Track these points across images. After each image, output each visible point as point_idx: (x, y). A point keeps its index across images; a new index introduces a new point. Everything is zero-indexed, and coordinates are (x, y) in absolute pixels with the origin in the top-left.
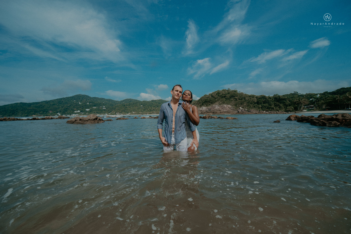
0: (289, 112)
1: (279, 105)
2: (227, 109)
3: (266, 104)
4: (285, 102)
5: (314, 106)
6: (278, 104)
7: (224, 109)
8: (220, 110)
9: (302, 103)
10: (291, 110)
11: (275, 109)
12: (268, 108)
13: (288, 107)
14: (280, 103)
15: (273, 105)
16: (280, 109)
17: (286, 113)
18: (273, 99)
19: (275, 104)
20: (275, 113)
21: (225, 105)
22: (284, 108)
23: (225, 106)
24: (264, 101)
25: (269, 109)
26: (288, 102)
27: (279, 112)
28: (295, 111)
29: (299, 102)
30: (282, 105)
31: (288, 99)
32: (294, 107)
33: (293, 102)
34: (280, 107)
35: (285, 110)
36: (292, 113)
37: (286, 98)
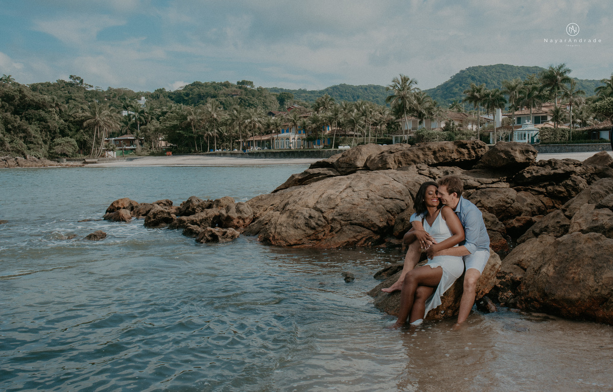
0: (65, 160)
1: (24, 131)
4: (41, 120)
5: (137, 138)
6: (19, 126)
9: (102, 123)
10: (69, 150)
11: (8, 145)
13: (57, 140)
14: (27, 119)
16: (29, 149)
17: (52, 163)
20: (11, 162)
22: (45, 142)
26: (57, 117)
27: (25, 158)
28: (81, 156)
29: (92, 121)
30: (36, 131)
31: (57, 105)
32: (77, 141)
33: (72, 119)
34: (27, 139)
35: (48, 152)
36: (71, 163)
37: (49, 102)
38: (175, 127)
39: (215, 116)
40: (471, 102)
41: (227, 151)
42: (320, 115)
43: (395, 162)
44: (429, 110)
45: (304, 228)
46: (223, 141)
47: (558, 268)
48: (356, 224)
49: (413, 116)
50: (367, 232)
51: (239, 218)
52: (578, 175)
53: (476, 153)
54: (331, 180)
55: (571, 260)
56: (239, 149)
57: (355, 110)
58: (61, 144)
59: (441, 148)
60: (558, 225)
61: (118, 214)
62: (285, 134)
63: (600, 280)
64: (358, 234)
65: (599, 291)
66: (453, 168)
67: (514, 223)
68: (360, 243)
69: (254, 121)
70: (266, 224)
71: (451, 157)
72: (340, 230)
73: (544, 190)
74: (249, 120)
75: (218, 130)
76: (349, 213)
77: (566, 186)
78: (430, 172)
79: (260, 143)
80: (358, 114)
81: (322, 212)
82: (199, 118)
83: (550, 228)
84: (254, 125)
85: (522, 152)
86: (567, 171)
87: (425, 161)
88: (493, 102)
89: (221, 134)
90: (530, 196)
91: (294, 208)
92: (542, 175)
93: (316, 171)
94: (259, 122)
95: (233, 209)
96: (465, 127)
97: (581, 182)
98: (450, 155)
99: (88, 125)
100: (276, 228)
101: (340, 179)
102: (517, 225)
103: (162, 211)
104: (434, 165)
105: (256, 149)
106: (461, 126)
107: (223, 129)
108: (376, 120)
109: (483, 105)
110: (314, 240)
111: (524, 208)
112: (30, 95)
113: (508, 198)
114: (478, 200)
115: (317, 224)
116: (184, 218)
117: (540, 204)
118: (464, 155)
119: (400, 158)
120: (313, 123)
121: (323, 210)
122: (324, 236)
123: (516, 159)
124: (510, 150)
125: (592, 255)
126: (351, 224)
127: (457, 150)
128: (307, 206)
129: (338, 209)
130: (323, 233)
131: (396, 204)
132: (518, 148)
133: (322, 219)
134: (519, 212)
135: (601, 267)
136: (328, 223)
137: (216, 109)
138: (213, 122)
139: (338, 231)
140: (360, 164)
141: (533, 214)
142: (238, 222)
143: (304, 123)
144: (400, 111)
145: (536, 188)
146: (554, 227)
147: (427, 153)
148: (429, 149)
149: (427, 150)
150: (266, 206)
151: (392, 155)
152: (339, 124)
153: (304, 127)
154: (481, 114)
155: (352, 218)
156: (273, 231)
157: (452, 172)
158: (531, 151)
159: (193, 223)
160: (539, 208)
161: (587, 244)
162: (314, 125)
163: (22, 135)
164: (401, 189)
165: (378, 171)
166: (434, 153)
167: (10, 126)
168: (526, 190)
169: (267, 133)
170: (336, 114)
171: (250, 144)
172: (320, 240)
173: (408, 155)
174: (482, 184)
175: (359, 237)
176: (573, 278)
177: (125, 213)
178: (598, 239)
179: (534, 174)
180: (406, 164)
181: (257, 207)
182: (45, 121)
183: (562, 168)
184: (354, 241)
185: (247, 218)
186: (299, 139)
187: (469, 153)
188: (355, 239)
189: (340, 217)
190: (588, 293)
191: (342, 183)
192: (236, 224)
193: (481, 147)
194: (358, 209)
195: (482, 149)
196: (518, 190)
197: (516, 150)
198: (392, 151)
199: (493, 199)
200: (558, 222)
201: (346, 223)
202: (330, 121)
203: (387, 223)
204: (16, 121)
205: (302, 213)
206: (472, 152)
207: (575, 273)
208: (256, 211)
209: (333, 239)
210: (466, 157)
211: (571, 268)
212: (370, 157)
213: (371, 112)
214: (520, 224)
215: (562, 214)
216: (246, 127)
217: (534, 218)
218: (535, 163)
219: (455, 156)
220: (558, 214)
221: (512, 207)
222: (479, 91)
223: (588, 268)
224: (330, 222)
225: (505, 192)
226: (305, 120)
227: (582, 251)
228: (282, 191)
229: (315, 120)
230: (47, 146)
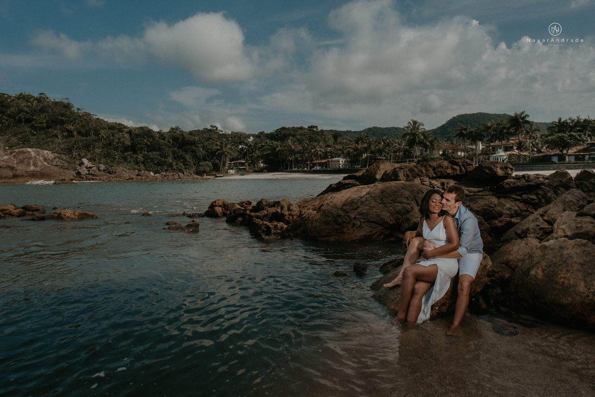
0: (205, 175)
1: (184, 158)
2: (39, 164)
3: (154, 153)
4: (193, 151)
5: (246, 161)
6: (181, 155)
7: (29, 165)
8: (12, 168)
9: (226, 153)
10: (208, 169)
11: (175, 167)
12: (158, 164)
13: (201, 163)
14: (185, 151)
15: (171, 155)
16: (186, 169)
17: (198, 177)
18: (169, 142)
19: (174, 153)
20: (176, 177)
21: (30, 150)
22: (194, 164)
23: (33, 153)
24: (149, 143)
25: (162, 166)
26: (201, 150)
27: (184, 174)
28: (214, 173)
29: (221, 151)
30: (190, 158)
31: (201, 142)
32: (212, 164)
33: (210, 151)
34: (185, 163)
35: (196, 170)
36: (209, 177)
37: (197, 141)
38: (269, 155)
39: (293, 147)
40: (460, 137)
41: (300, 169)
42: (360, 146)
43: (404, 175)
44: (431, 142)
45: (333, 224)
46: (298, 163)
47: (546, 272)
48: (372, 222)
49: (420, 146)
50: (380, 228)
51: (289, 215)
52: (547, 186)
53: (465, 169)
54: (355, 188)
55: (560, 265)
56: (307, 168)
57: (382, 143)
58: (202, 166)
59: (439, 165)
60: (538, 228)
61: (214, 210)
62: (337, 159)
63: (592, 287)
64: (373, 229)
65: (590, 298)
66: (448, 180)
67: (497, 223)
68: (374, 237)
69: (317, 150)
70: (306, 220)
71: (446, 172)
72: (360, 226)
73: (520, 198)
74: (314, 150)
75: (295, 156)
76: (367, 213)
77: (537, 195)
78: (430, 183)
79: (321, 165)
80: (384, 146)
81: (347, 212)
82: (283, 149)
83: (531, 230)
84: (317, 153)
85: (502, 168)
86: (538, 184)
87: (427, 175)
88: (475, 137)
89: (296, 159)
90: (508, 202)
91: (327, 208)
92: (518, 186)
93: (347, 181)
94: (320, 151)
95: (286, 208)
96: (456, 153)
97: (549, 192)
98: (446, 170)
99: (219, 153)
100: (312, 223)
101: (362, 188)
102: (499, 225)
103: (240, 209)
104: (433, 178)
105: (318, 168)
106: (453, 153)
107: (298, 156)
108: (396, 149)
109: (468, 139)
110: (340, 233)
111: (505, 211)
112: (187, 137)
113: (492, 204)
114: (468, 204)
115: (342, 221)
116: (253, 214)
117: (516, 208)
118: (456, 170)
119: (408, 173)
120: (354, 152)
121: (348, 210)
122: (347, 230)
123: (498, 173)
124: (493, 167)
125: (581, 261)
126: (369, 222)
127: (451, 167)
128: (336, 208)
129: (359, 210)
130: (347, 228)
131: (404, 207)
132: (499, 166)
133: (347, 217)
134: (500, 214)
135: (591, 274)
136: (351, 221)
137: (294, 144)
138: (292, 152)
139: (358, 227)
140: (378, 177)
141: (512, 217)
142: (289, 218)
143: (349, 151)
144: (412, 143)
145: (514, 196)
146: (534, 230)
147: (429, 169)
148: (430, 166)
149: (428, 166)
150: (309, 207)
151: (402, 170)
152: (372, 152)
153: (349, 154)
154: (467, 145)
155: (369, 217)
156: (310, 225)
157: (447, 183)
158: (510, 168)
159: (258, 217)
160: (516, 211)
161: (574, 250)
162: (355, 153)
163: (182, 160)
164: (407, 196)
165: (391, 182)
166: (434, 169)
167: (176, 155)
168: (505, 197)
169: (326, 157)
170: (370, 146)
171: (314, 165)
172: (344, 233)
173: (414, 170)
174: (470, 192)
175: (374, 232)
176: (563, 282)
177: (219, 210)
178: (584, 245)
179: (512, 185)
180: (412, 177)
181: (303, 207)
182: (195, 152)
183: (534, 181)
184: (370, 235)
185: (295, 215)
186: (345, 161)
187: (461, 169)
188: (370, 233)
189: (360, 216)
190: (578, 299)
191: (364, 190)
192: (287, 219)
193: (469, 165)
194: (374, 210)
195: (471, 166)
196: (499, 198)
197: (497, 167)
198: (402, 167)
199: (479, 204)
200: (538, 225)
201: (364, 220)
202: (366, 150)
203: (396, 221)
204: (179, 153)
205: (332, 213)
206: (463, 168)
207: (565, 278)
208: (302, 210)
209: (354, 233)
210: (458, 172)
211: (559, 272)
212: (386, 171)
213: (393, 144)
214: (502, 224)
215: (541, 218)
216: (312, 154)
217: (514, 220)
218: (512, 177)
219: (449, 171)
220: (538, 218)
221: (494, 210)
222: (466, 130)
223: (578, 274)
224: (352, 219)
225: (489, 199)
226: (349, 149)
227: (570, 257)
228: (322, 196)
229: (356, 149)
230: (195, 167)
